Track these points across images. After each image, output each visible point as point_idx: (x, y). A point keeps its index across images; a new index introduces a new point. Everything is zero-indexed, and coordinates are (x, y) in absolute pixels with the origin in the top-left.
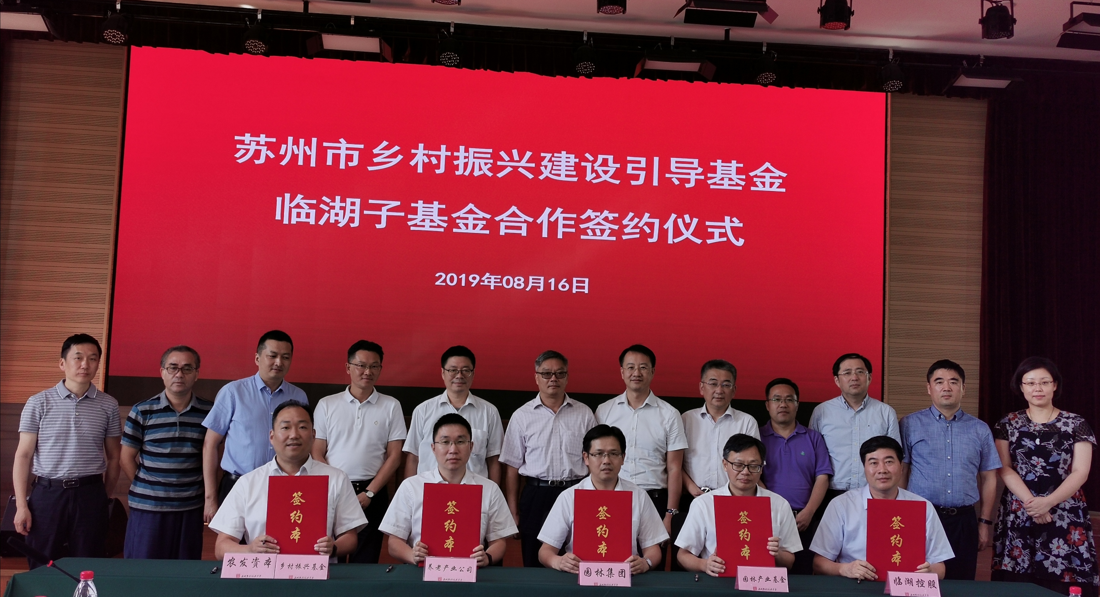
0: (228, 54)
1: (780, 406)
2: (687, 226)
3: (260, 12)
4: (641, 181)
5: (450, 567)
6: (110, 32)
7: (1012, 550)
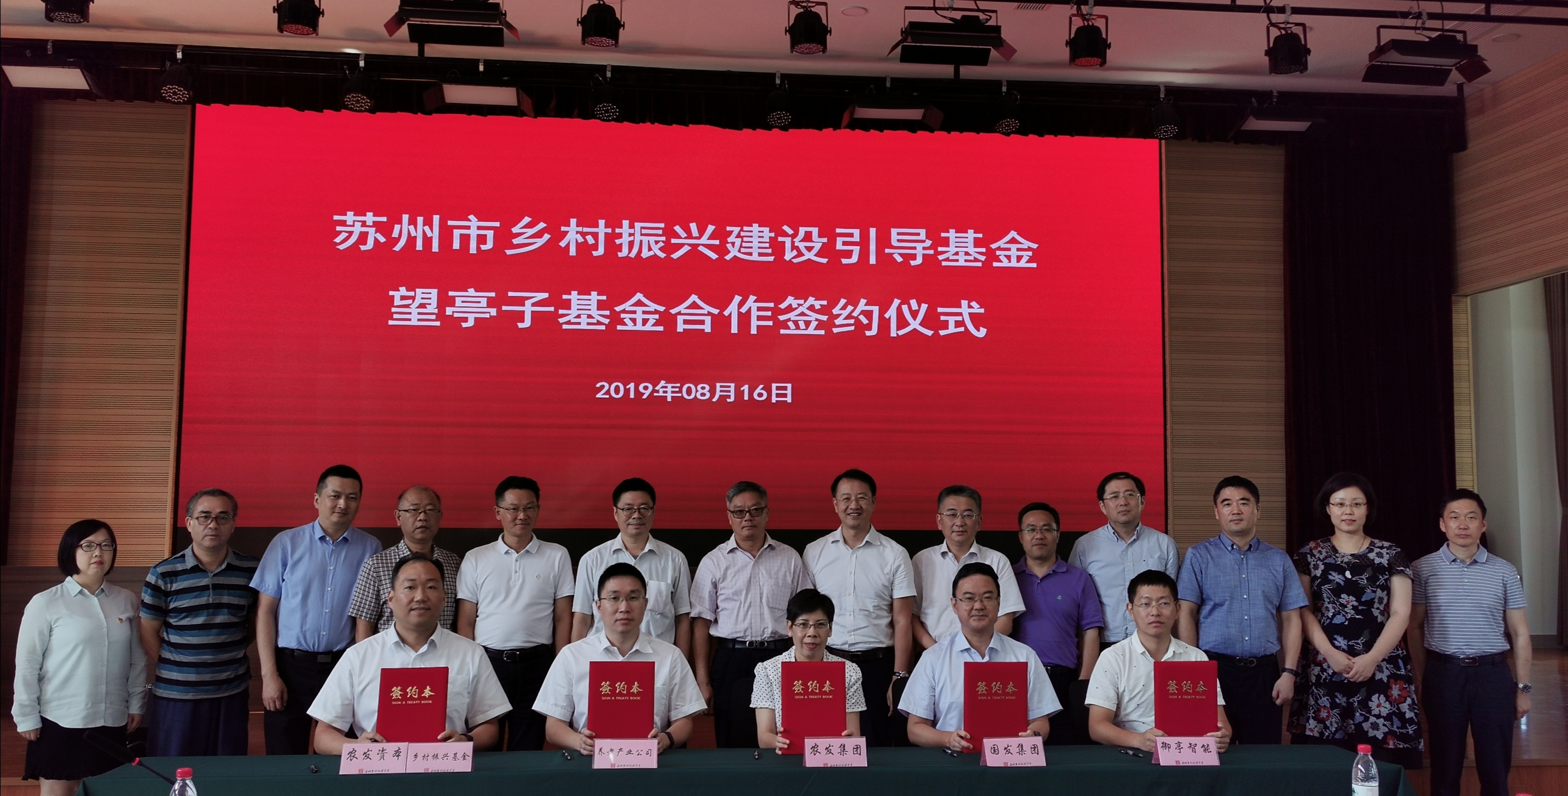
0: (322, 112)
1: (1036, 538)
2: (914, 314)
3: (361, 58)
4: (854, 259)
5: (625, 751)
6: (169, 88)
7: (1319, 710)
